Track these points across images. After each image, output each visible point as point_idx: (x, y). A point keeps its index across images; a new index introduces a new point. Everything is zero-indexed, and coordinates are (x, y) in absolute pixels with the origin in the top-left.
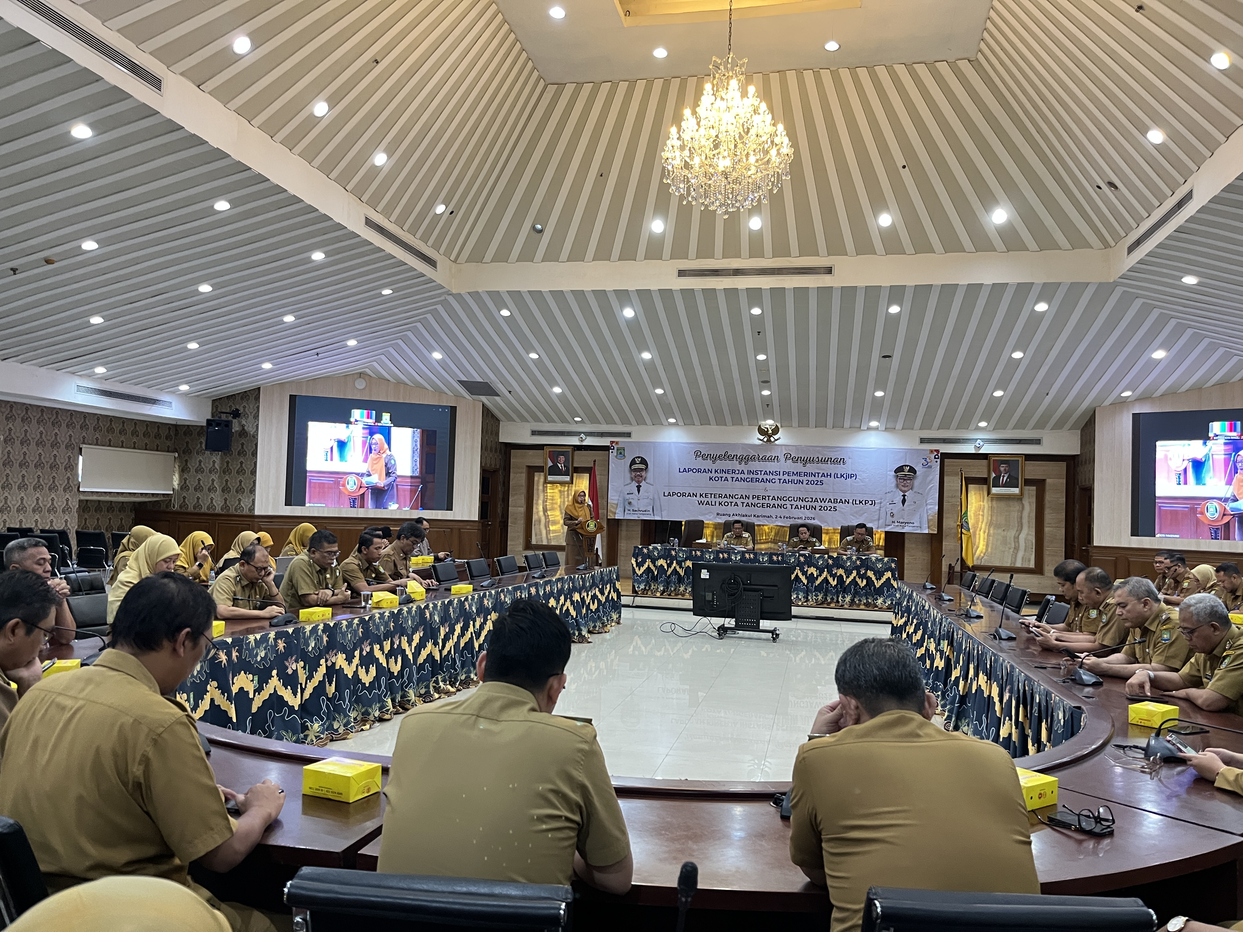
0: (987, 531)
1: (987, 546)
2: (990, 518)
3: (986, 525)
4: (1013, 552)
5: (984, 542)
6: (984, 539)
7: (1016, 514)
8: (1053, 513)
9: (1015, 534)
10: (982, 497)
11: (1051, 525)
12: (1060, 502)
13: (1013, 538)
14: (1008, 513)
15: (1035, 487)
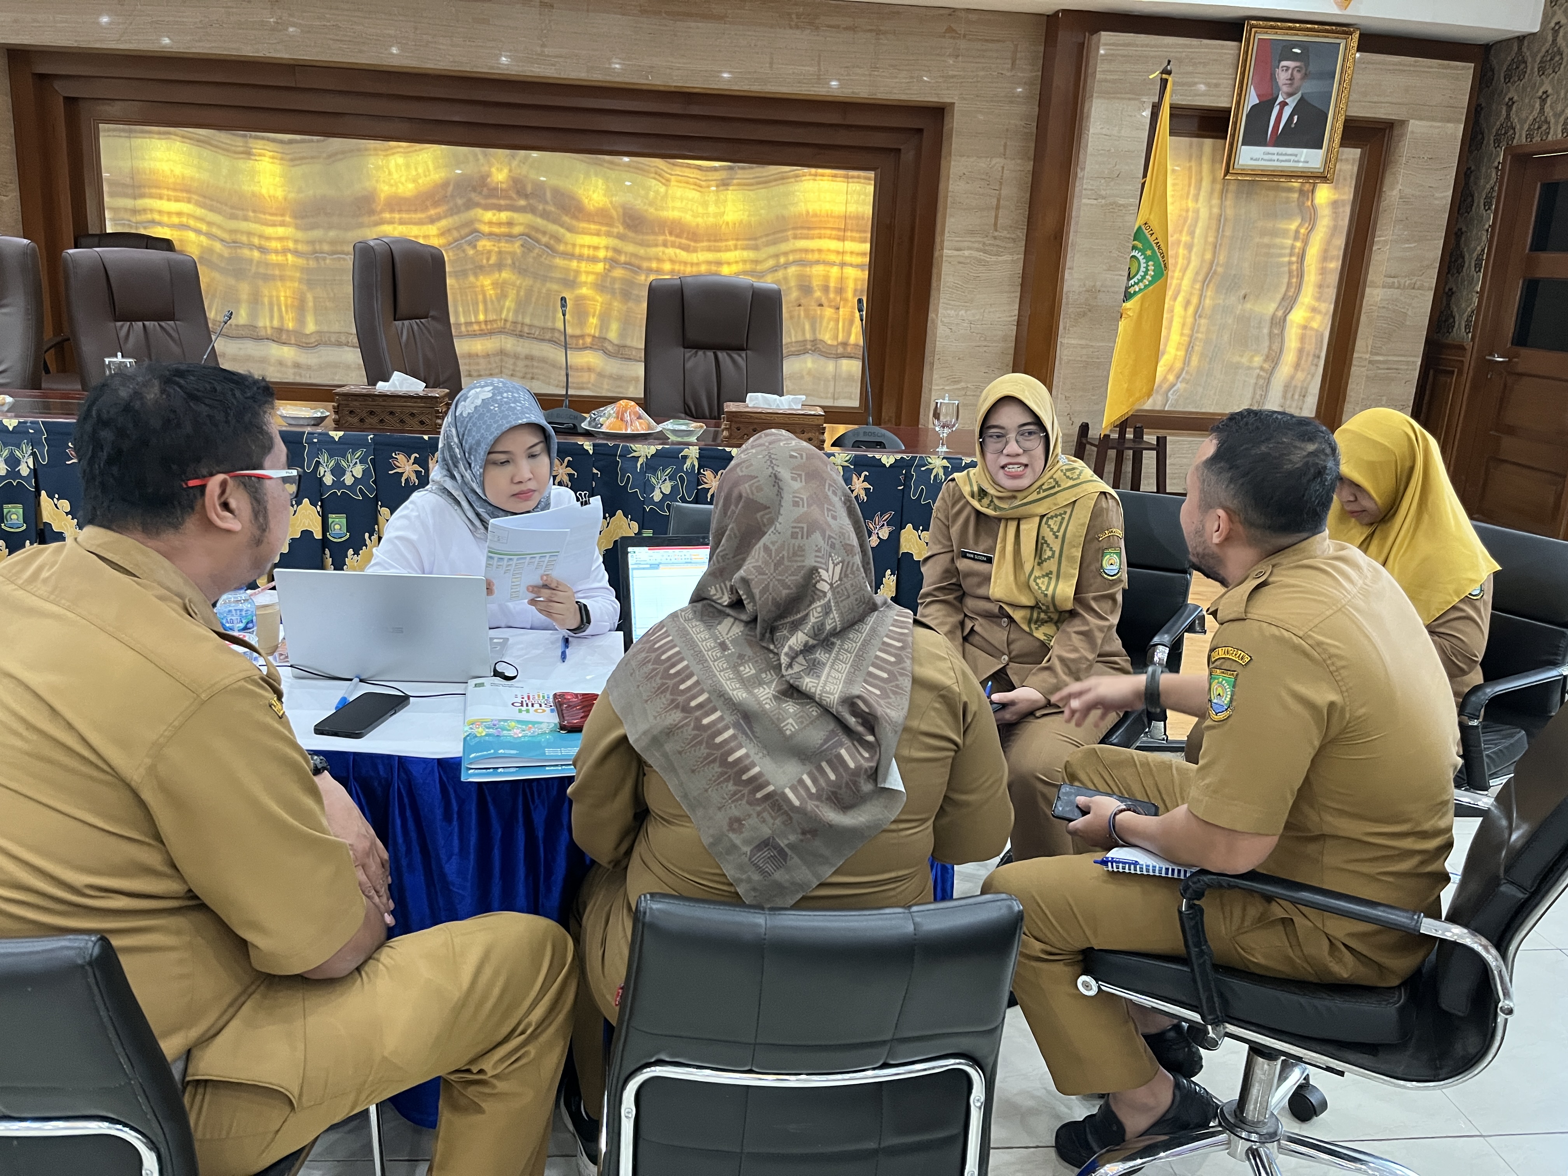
0: (1195, 301)
1: (1189, 348)
2: (1208, 256)
3: (1194, 281)
4: (1262, 368)
5: (1182, 334)
6: (1184, 325)
7: (1289, 242)
8: (1407, 241)
9: (1277, 309)
10: (1193, 181)
11: (1396, 280)
12: (1437, 202)
13: (1268, 325)
14: (1266, 240)
15: (1358, 151)
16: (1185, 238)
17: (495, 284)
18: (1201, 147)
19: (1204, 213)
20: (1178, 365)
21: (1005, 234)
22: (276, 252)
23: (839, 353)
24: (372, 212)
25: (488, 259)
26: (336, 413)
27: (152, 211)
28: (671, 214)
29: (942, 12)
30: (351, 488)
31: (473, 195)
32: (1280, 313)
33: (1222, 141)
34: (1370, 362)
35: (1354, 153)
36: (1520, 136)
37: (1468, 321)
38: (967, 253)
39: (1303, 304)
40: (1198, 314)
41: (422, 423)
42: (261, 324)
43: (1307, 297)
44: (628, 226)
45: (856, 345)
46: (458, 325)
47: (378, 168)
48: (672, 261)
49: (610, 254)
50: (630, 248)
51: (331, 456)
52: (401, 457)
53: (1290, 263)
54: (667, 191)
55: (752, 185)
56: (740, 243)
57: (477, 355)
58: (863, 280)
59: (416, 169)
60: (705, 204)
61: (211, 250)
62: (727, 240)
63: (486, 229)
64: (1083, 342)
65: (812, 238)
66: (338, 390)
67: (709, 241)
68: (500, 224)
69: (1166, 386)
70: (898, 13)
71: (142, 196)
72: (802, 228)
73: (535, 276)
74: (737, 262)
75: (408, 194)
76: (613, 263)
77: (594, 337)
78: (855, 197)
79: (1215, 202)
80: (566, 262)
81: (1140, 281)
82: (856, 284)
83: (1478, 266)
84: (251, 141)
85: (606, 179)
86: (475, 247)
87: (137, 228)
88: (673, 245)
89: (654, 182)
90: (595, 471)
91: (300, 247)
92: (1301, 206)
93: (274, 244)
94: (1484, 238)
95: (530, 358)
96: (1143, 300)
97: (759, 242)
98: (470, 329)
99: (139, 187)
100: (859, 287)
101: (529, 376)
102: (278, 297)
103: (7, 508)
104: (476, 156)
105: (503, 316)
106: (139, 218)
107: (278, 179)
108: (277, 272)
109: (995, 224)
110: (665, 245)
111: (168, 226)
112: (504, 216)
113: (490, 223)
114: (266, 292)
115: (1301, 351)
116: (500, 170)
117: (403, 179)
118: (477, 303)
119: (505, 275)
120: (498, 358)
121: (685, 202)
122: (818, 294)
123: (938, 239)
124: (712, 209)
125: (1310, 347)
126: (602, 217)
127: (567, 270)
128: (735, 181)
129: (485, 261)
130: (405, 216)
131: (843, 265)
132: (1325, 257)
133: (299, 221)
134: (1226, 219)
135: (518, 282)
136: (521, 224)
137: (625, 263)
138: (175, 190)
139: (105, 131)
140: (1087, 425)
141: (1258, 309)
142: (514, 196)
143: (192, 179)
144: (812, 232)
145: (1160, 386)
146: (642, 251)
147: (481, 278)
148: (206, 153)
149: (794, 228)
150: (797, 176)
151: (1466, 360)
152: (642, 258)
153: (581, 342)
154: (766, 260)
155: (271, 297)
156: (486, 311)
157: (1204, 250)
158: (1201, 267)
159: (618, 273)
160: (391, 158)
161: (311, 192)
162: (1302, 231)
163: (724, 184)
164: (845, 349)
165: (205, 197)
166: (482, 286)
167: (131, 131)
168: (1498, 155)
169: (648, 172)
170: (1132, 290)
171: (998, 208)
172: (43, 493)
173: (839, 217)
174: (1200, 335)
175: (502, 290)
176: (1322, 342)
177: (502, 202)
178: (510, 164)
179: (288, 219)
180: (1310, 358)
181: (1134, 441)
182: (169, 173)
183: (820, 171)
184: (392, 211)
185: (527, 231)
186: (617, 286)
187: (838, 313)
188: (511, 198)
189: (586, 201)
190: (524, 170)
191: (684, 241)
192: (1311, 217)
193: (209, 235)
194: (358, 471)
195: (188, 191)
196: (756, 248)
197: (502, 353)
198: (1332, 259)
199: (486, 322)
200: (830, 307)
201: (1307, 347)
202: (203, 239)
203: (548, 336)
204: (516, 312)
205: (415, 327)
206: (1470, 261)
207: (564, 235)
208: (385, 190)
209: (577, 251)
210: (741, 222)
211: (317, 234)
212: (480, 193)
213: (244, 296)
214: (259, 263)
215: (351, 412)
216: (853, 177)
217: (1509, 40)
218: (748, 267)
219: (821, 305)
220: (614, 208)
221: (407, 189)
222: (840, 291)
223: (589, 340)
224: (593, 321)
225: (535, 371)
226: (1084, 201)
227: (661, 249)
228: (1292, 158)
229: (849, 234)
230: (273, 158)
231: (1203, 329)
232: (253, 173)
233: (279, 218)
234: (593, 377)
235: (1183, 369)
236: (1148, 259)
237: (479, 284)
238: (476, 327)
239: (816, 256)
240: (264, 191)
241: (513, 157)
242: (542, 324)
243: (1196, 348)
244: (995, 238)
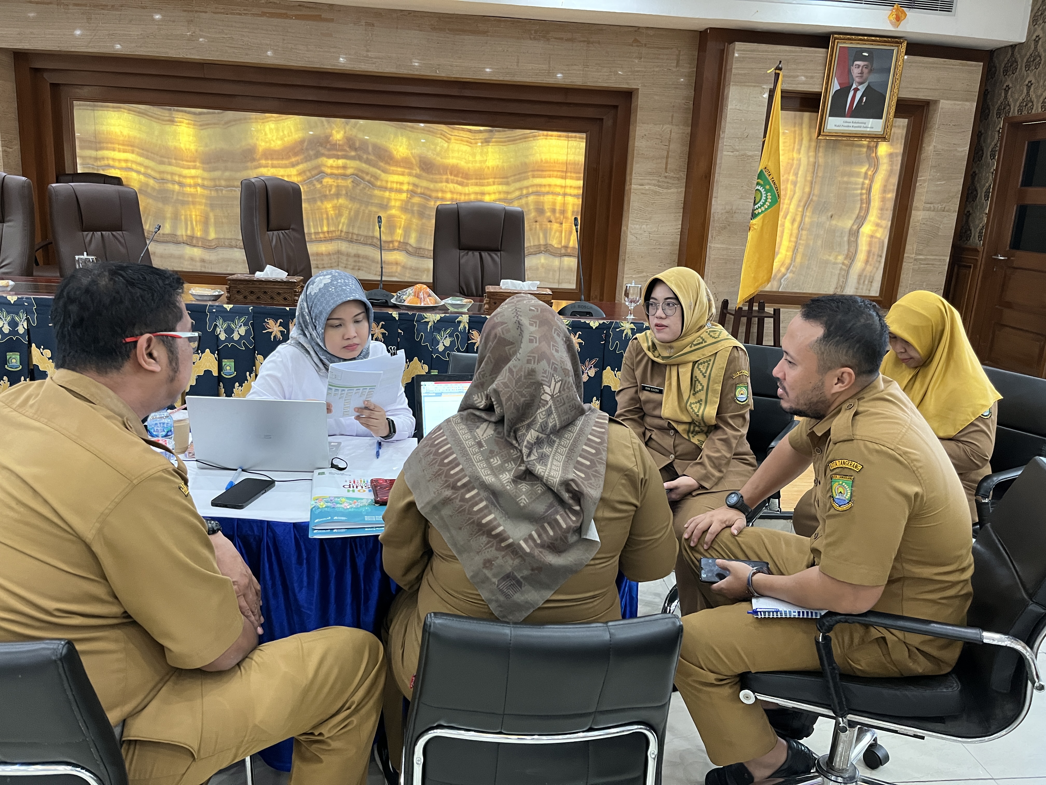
0: (798, 219)
1: (795, 250)
2: (807, 190)
3: (798, 206)
4: (843, 264)
5: (790, 241)
6: (791, 235)
7: (861, 180)
8: (939, 180)
9: (853, 225)
10: (797, 140)
11: (932, 206)
12: (959, 154)
13: (847, 235)
14: (845, 179)
15: (906, 120)
16: (791, 177)
17: (334, 207)
18: (802, 119)
19: (804, 161)
20: (788, 261)
21: (672, 174)
22: (190, 186)
23: (562, 253)
24: (253, 160)
25: (330, 191)
26: (228, 292)
27: (108, 159)
28: (451, 161)
29: (630, 29)
30: (238, 342)
31: (320, 148)
32: (855, 227)
33: (816, 114)
34: (915, 260)
35: (903, 122)
36: (1014, 110)
37: (980, 233)
38: (647, 187)
39: (870, 221)
40: (800, 228)
41: (285, 299)
42: (179, 233)
43: (873, 216)
44: (422, 169)
45: (574, 248)
46: (310, 234)
47: (258, 131)
48: (452, 192)
49: (411, 187)
50: (424, 183)
51: (224, 321)
52: (271, 322)
53: (861, 194)
54: (448, 147)
55: (505, 142)
56: (496, 180)
57: (322, 254)
58: (578, 205)
59: (283, 131)
60: (474, 155)
61: (147, 185)
62: (488, 179)
63: (329, 171)
64: (724, 246)
65: (545, 177)
66: (230, 277)
67: (476, 179)
68: (338, 168)
69: (780, 275)
70: (602, 30)
71: (102, 149)
72: (538, 170)
73: (361, 202)
74: (494, 193)
75: (277, 148)
76: (413, 193)
77: (400, 242)
78: (573, 150)
79: (812, 154)
80: (382, 193)
81: (762, 206)
82: (573, 208)
83: (987, 197)
84: (174, 112)
85: (409, 138)
86: (321, 182)
87: (98, 170)
88: (453, 182)
89: (440, 140)
90: (400, 331)
91: (206, 183)
92: (868, 157)
93: (189, 181)
94: (991, 178)
95: (357, 256)
96: (764, 218)
97: (510, 180)
98: (317, 237)
99: (100, 143)
100: (576, 209)
101: (357, 268)
102: (191, 216)
103: (9, 355)
104: (322, 122)
105: (340, 228)
106: (99, 163)
107: (191, 138)
108: (190, 199)
109: (666, 168)
110: (447, 181)
111: (119, 168)
112: (341, 162)
113: (332, 167)
114: (183, 212)
115: (869, 252)
116: (338, 132)
117: (274, 138)
118: (322, 220)
119: (341, 201)
120: (335, 257)
121: (460, 153)
122: (548, 214)
123: (628, 178)
124: (478, 158)
125: (876, 250)
126: (406, 163)
127: (382, 198)
128: (494, 140)
129: (328, 192)
130: (275, 162)
131: (565, 195)
132: (885, 190)
133: (205, 166)
134: (818, 166)
135: (350, 206)
136: (352, 167)
137: (421, 194)
138: (123, 145)
139: (78, 105)
140: (727, 301)
141: (840, 224)
142: (348, 149)
143: (135, 138)
144: (545, 173)
145: (776, 275)
146: (432, 186)
147: (325, 203)
148: (144, 121)
149: (533, 171)
150: (535, 136)
151: (979, 258)
152: (432, 190)
153: (391, 245)
154: (514, 191)
155: (186, 215)
156: (328, 225)
157: (805, 185)
158: (802, 197)
159: (416, 200)
160: (266, 124)
161: (213, 147)
162: (870, 173)
163: (487, 141)
164: (566, 250)
165: (143, 150)
166: (326, 208)
167: (95, 106)
168: (1000, 123)
169: (436, 133)
170: (756, 212)
171: (667, 157)
172: (33, 345)
173: (562, 163)
174: (802, 242)
175: (339, 211)
176: (883, 246)
177: (340, 153)
178: (345, 128)
179: (198, 164)
180: (876, 257)
181: (758, 311)
182: (119, 133)
183: (550, 133)
184: (267, 159)
185: (356, 172)
186: (415, 208)
187: (561, 227)
188: (345, 150)
189: (395, 153)
190: (354, 132)
191: (459, 179)
192: (875, 164)
193: (145, 175)
194: (242, 331)
195: (132, 146)
196: (507, 184)
197: (339, 252)
198: (889, 192)
199: (328, 232)
200: (556, 222)
201: (873, 249)
202: (142, 177)
203: (369, 241)
204: (348, 225)
205: (281, 235)
206: (981, 193)
207: (380, 175)
208: (262, 145)
209: (389, 185)
210: (498, 166)
211: (217, 174)
212: (325, 147)
213: (168, 215)
214: (178, 193)
215: (238, 292)
216: (571, 137)
217: (1005, 47)
218: (502, 196)
219: (550, 221)
220: (414, 157)
221: (277, 144)
222: (563, 212)
223: (396, 244)
224: (399, 231)
225: (360, 264)
226: (725, 153)
227: (444, 184)
228: (862, 125)
229: (569, 174)
230: (188, 124)
231: (804, 237)
232: (175, 134)
233: (192, 164)
234: (399, 268)
235: (791, 264)
236: (767, 191)
237: (324, 207)
238: (322, 236)
239: (547, 189)
240: (182, 146)
241: (347, 123)
242: (365, 234)
243: (799, 250)
244: (666, 177)
